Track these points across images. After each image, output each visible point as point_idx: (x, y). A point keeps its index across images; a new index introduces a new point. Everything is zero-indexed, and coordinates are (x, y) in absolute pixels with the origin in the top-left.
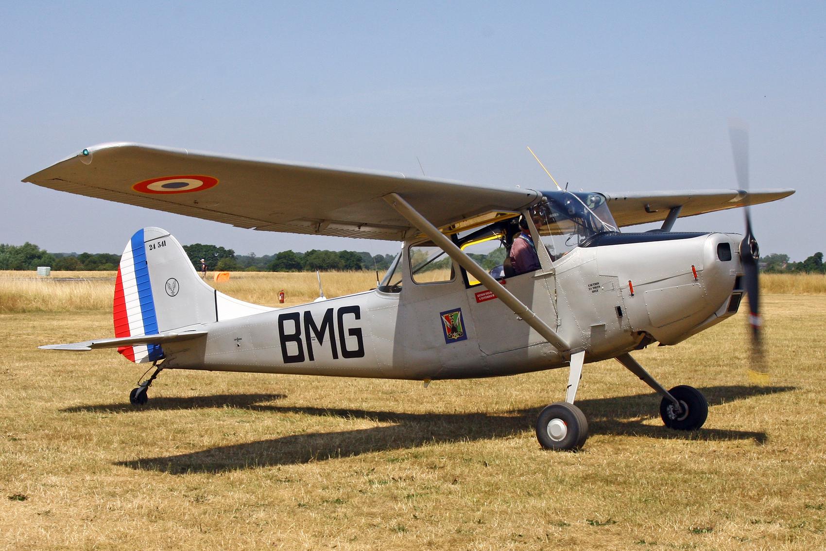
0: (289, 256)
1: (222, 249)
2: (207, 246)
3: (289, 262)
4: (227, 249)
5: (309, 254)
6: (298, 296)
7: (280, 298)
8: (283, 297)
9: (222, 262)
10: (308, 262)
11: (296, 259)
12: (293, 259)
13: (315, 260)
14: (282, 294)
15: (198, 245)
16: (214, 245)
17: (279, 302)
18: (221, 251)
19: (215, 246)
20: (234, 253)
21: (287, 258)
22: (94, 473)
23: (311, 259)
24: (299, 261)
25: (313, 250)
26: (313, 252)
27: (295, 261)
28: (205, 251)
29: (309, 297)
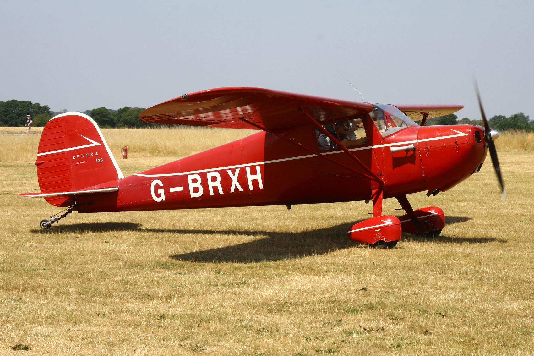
0: (103, 112)
1: (37, 105)
2: (23, 102)
3: (102, 118)
4: (42, 105)
5: (121, 111)
6: (139, 152)
7: (124, 154)
8: (126, 153)
9: (38, 118)
10: (121, 119)
11: (109, 116)
12: (106, 115)
13: (129, 117)
14: (125, 150)
15: (14, 101)
16: (29, 101)
17: (123, 157)
18: (36, 107)
19: (31, 102)
20: (49, 109)
21: (101, 115)
22: (75, 323)
23: (124, 116)
24: (112, 117)
25: (126, 108)
26: (126, 109)
27: (108, 118)
28: (21, 107)
29: (150, 153)
